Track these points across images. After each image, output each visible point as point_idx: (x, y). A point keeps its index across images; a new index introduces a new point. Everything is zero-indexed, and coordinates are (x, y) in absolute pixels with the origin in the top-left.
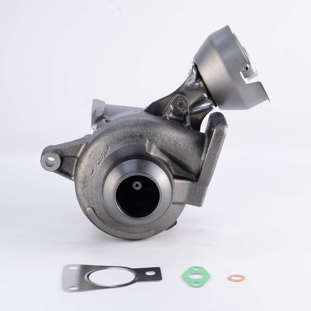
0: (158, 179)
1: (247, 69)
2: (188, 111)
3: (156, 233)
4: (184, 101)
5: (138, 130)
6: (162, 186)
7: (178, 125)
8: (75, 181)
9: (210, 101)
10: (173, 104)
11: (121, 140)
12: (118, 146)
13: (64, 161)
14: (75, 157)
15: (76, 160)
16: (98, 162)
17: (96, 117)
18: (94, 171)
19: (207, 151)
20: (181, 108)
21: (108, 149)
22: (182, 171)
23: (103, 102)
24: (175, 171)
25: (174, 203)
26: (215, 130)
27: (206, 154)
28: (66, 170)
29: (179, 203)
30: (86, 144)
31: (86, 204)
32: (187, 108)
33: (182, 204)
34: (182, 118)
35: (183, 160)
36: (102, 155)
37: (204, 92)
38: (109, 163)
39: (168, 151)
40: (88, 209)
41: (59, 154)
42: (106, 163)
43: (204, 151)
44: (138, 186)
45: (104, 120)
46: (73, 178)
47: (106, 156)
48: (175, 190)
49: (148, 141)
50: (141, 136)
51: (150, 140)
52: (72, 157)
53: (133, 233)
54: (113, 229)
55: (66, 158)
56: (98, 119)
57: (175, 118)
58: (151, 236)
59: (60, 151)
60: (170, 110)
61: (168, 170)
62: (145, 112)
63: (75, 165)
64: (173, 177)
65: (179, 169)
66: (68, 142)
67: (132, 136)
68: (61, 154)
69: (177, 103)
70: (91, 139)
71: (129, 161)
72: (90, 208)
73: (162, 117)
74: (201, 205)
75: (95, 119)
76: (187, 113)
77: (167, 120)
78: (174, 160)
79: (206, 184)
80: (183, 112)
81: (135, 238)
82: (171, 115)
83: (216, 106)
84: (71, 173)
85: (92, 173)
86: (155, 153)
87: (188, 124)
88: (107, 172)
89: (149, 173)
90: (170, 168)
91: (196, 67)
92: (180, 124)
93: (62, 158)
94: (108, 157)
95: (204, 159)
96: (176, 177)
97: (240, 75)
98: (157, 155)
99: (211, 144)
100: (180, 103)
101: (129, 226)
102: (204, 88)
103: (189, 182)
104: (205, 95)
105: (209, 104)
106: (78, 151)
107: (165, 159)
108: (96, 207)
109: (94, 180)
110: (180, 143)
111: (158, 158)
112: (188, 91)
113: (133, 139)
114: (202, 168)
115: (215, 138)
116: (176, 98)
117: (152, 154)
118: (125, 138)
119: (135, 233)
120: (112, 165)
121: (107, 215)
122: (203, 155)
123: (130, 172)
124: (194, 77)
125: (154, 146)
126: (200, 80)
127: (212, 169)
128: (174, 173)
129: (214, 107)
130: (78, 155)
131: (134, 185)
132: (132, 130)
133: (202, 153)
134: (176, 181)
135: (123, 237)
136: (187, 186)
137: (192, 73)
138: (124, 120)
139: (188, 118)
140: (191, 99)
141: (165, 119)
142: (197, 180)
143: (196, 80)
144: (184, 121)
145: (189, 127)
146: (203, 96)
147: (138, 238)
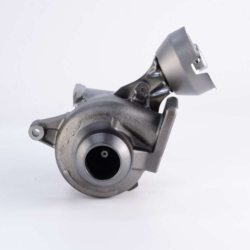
0: (119, 150)
1: (197, 62)
2: (148, 95)
3: (119, 193)
4: (146, 87)
5: (105, 110)
6: (123, 155)
7: (139, 106)
8: (56, 149)
9: (167, 87)
10: (136, 89)
11: (92, 118)
12: (89, 122)
13: (48, 133)
14: (56, 129)
15: (57, 132)
16: (73, 134)
17: (76, 97)
18: (70, 141)
19: (161, 128)
20: (143, 92)
21: (81, 124)
22: (141, 143)
23: (84, 86)
24: (136, 143)
25: (133, 169)
26: (167, 111)
27: (160, 130)
28: (49, 139)
29: (138, 169)
30: (65, 120)
31: (63, 168)
32: (148, 92)
33: (141, 171)
34: (143, 101)
35: (141, 134)
36: (76, 128)
37: (162, 80)
38: (81, 135)
39: (130, 127)
40: (65, 172)
41: (43, 127)
42: (79, 135)
43: (159, 128)
44: (105, 154)
45: (83, 101)
46: (54, 146)
47: (80, 129)
48: (134, 159)
49: (113, 119)
50: (108, 114)
51: (115, 118)
52: (53, 129)
53: (100, 192)
54: (84, 188)
55: (49, 130)
56: (78, 100)
57: (138, 100)
58: (115, 195)
59: (44, 125)
60: (134, 94)
61: (129, 143)
62: (115, 95)
63: (56, 136)
64: (133, 148)
65: (138, 142)
66: (52, 118)
67: (101, 114)
68: (45, 127)
69: (140, 89)
70: (69, 116)
71: (97, 134)
72: (66, 171)
73: (127, 99)
74: (156, 171)
75: (76, 99)
76: (148, 97)
77: (131, 102)
78: (134, 134)
79: (160, 154)
80: (144, 96)
81: (103, 196)
82: (135, 98)
83: (172, 91)
84: (53, 143)
85: (68, 143)
86: (119, 128)
87: (148, 106)
88: (80, 142)
89: (112, 144)
90: (132, 141)
91: (156, 59)
92: (142, 106)
93: (46, 130)
94: (81, 131)
95: (159, 134)
96: (136, 148)
97: (191, 67)
98: (120, 130)
99: (164, 122)
100: (143, 88)
101: (97, 186)
102: (163, 77)
103: (146, 153)
104: (164, 83)
105: (167, 90)
106: (58, 125)
107: (127, 133)
108: (71, 170)
109: (70, 149)
110: (139, 121)
111: (122, 132)
112: (149, 79)
113: (101, 116)
114: (156, 141)
115: (168, 117)
116: (139, 84)
117: (116, 129)
118: (95, 115)
119: (102, 192)
120: (84, 137)
121: (79, 177)
122: (158, 131)
123: (97, 143)
124: (155, 68)
125: (118, 123)
126: (160, 71)
127: (165, 143)
128: (134, 144)
129: (170, 92)
130: (58, 128)
131: (102, 153)
132: (100, 110)
133: (157, 129)
134: (135, 152)
135: (93, 195)
136: (145, 156)
137: (153, 64)
138: (96, 101)
139: (148, 101)
140: (152, 86)
141: (129, 101)
142: (153, 151)
143: (157, 70)
144: (145, 103)
145: (148, 108)
146: (162, 83)
147: (104, 196)
